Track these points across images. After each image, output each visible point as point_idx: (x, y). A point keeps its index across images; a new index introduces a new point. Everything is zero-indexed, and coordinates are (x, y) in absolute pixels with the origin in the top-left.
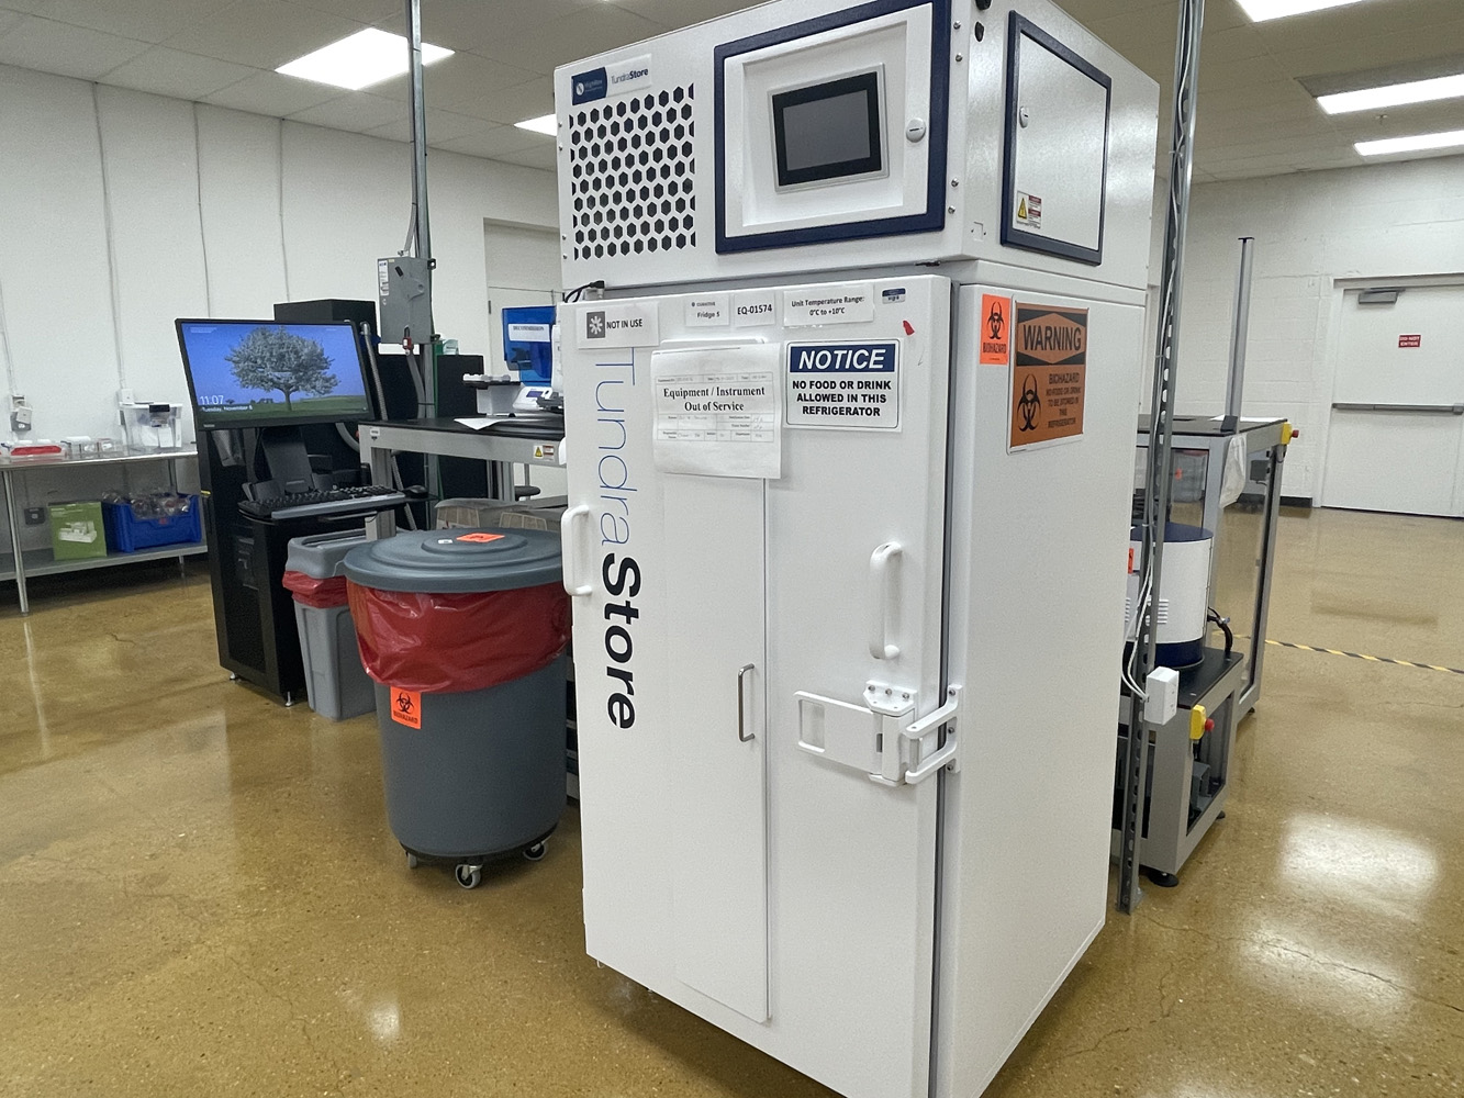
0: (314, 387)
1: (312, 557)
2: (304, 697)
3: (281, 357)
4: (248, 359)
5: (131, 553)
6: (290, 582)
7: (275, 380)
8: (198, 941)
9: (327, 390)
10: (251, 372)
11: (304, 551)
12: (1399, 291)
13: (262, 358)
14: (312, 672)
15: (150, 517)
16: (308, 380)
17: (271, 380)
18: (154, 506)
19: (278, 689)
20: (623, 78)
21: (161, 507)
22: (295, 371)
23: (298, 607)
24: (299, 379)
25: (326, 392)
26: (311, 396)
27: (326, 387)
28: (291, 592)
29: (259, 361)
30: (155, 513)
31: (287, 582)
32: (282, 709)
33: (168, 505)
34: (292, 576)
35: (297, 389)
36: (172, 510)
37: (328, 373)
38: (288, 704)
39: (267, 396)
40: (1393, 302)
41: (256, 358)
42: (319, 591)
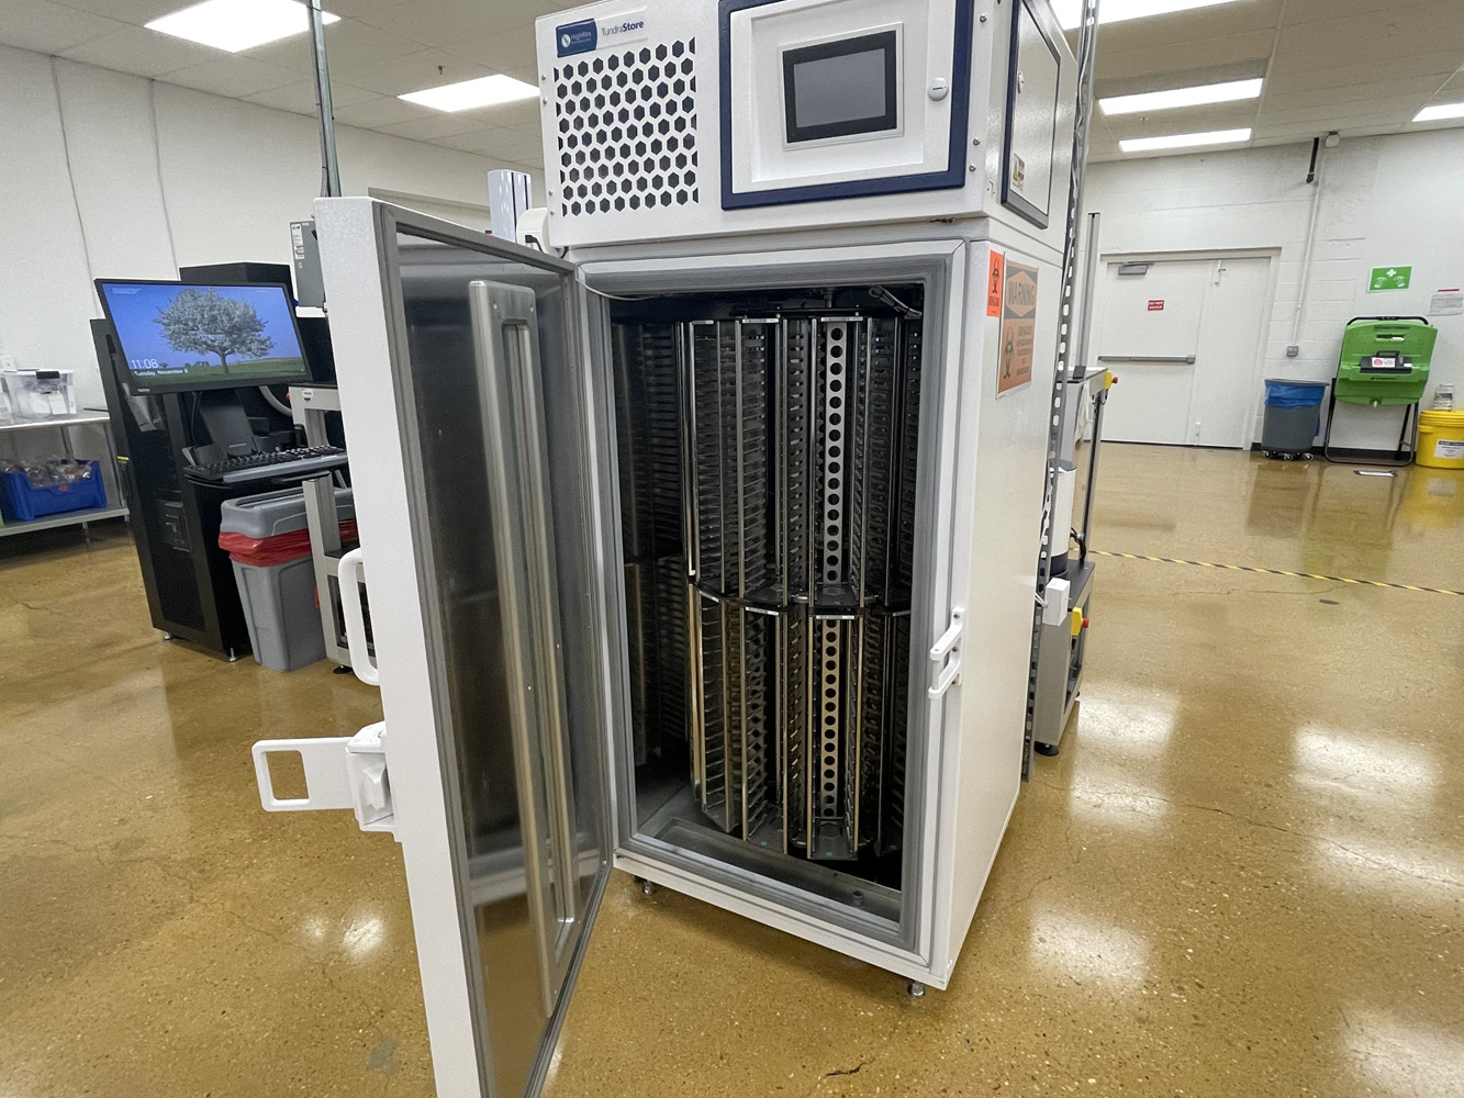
0: (249, 350)
1: (249, 518)
2: (249, 651)
3: (214, 319)
4: (178, 321)
5: (31, 520)
6: (226, 543)
7: (209, 342)
8: (191, 900)
9: (263, 352)
10: (183, 333)
11: (240, 512)
12: (1148, 264)
13: (194, 320)
14: (256, 628)
15: (47, 484)
16: (243, 343)
17: (205, 343)
18: (50, 473)
19: (221, 646)
20: (615, 30)
21: (60, 474)
22: (229, 333)
23: (237, 567)
24: (234, 342)
25: (262, 354)
26: (247, 358)
27: (262, 349)
28: (227, 553)
29: (191, 324)
30: (53, 480)
31: (223, 543)
32: (226, 665)
33: (67, 472)
34: (229, 537)
35: (233, 352)
36: (72, 477)
37: (263, 335)
38: (232, 659)
39: (201, 358)
40: (1144, 274)
41: (187, 320)
42: (261, 549)
